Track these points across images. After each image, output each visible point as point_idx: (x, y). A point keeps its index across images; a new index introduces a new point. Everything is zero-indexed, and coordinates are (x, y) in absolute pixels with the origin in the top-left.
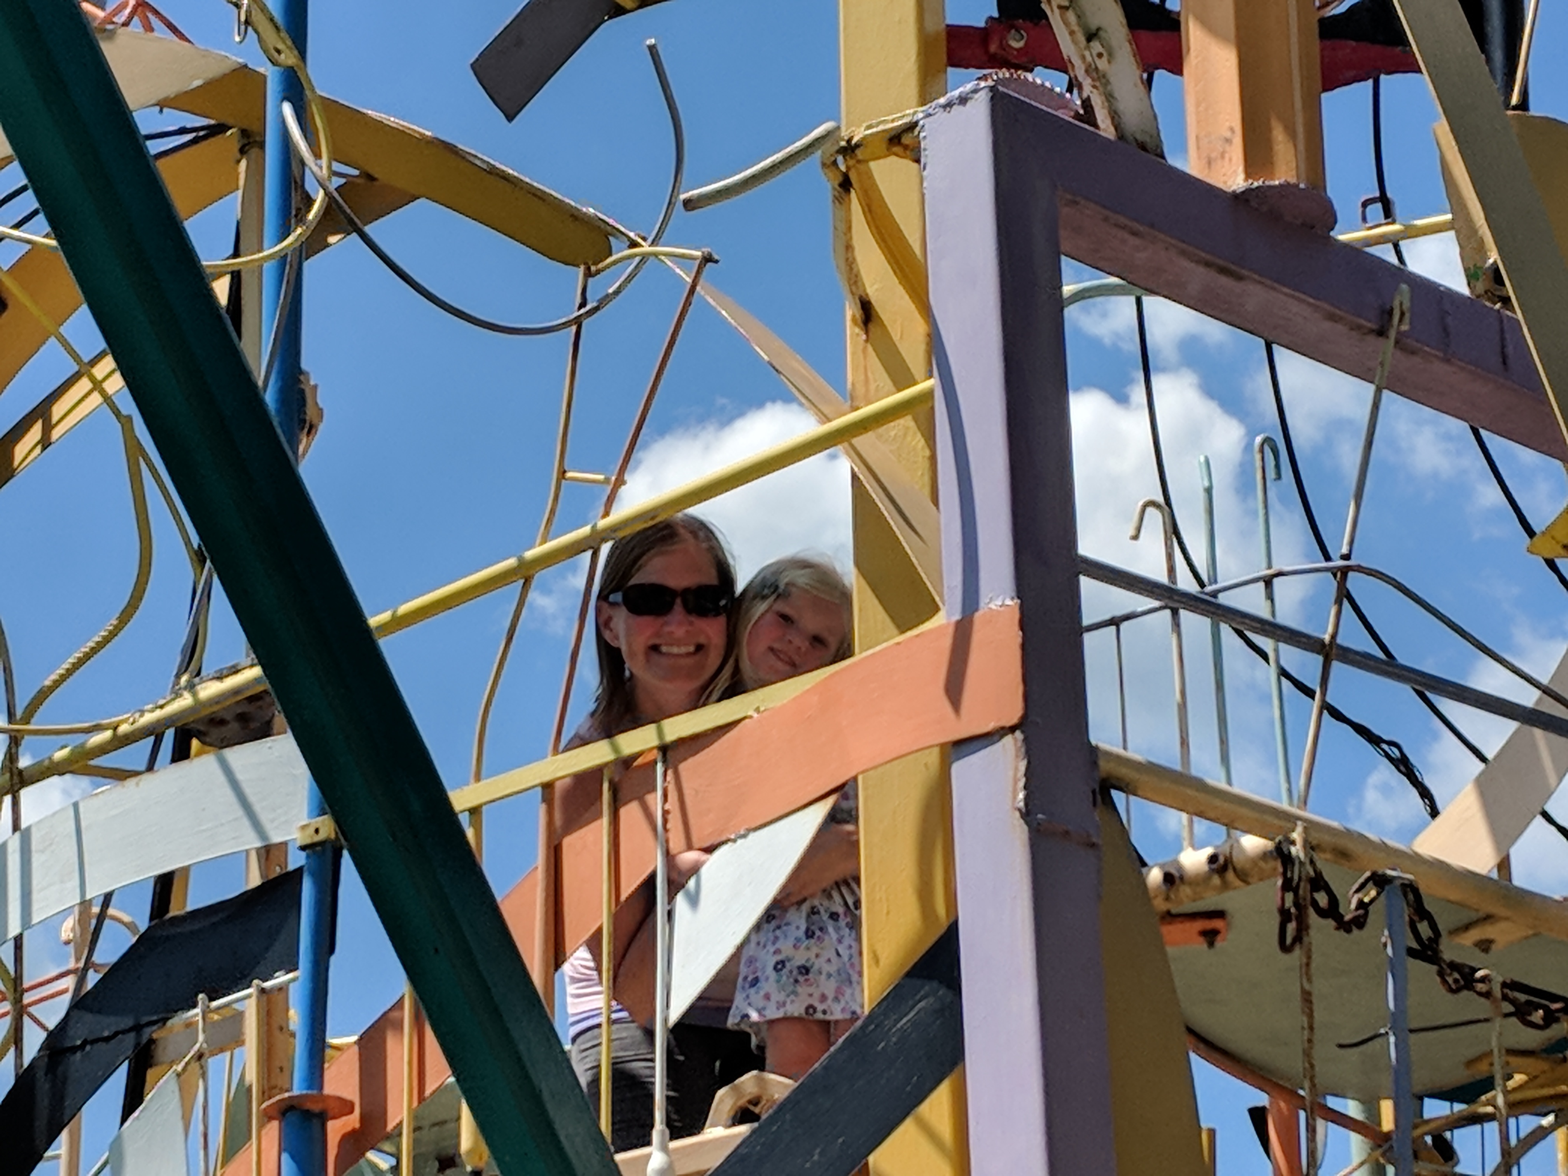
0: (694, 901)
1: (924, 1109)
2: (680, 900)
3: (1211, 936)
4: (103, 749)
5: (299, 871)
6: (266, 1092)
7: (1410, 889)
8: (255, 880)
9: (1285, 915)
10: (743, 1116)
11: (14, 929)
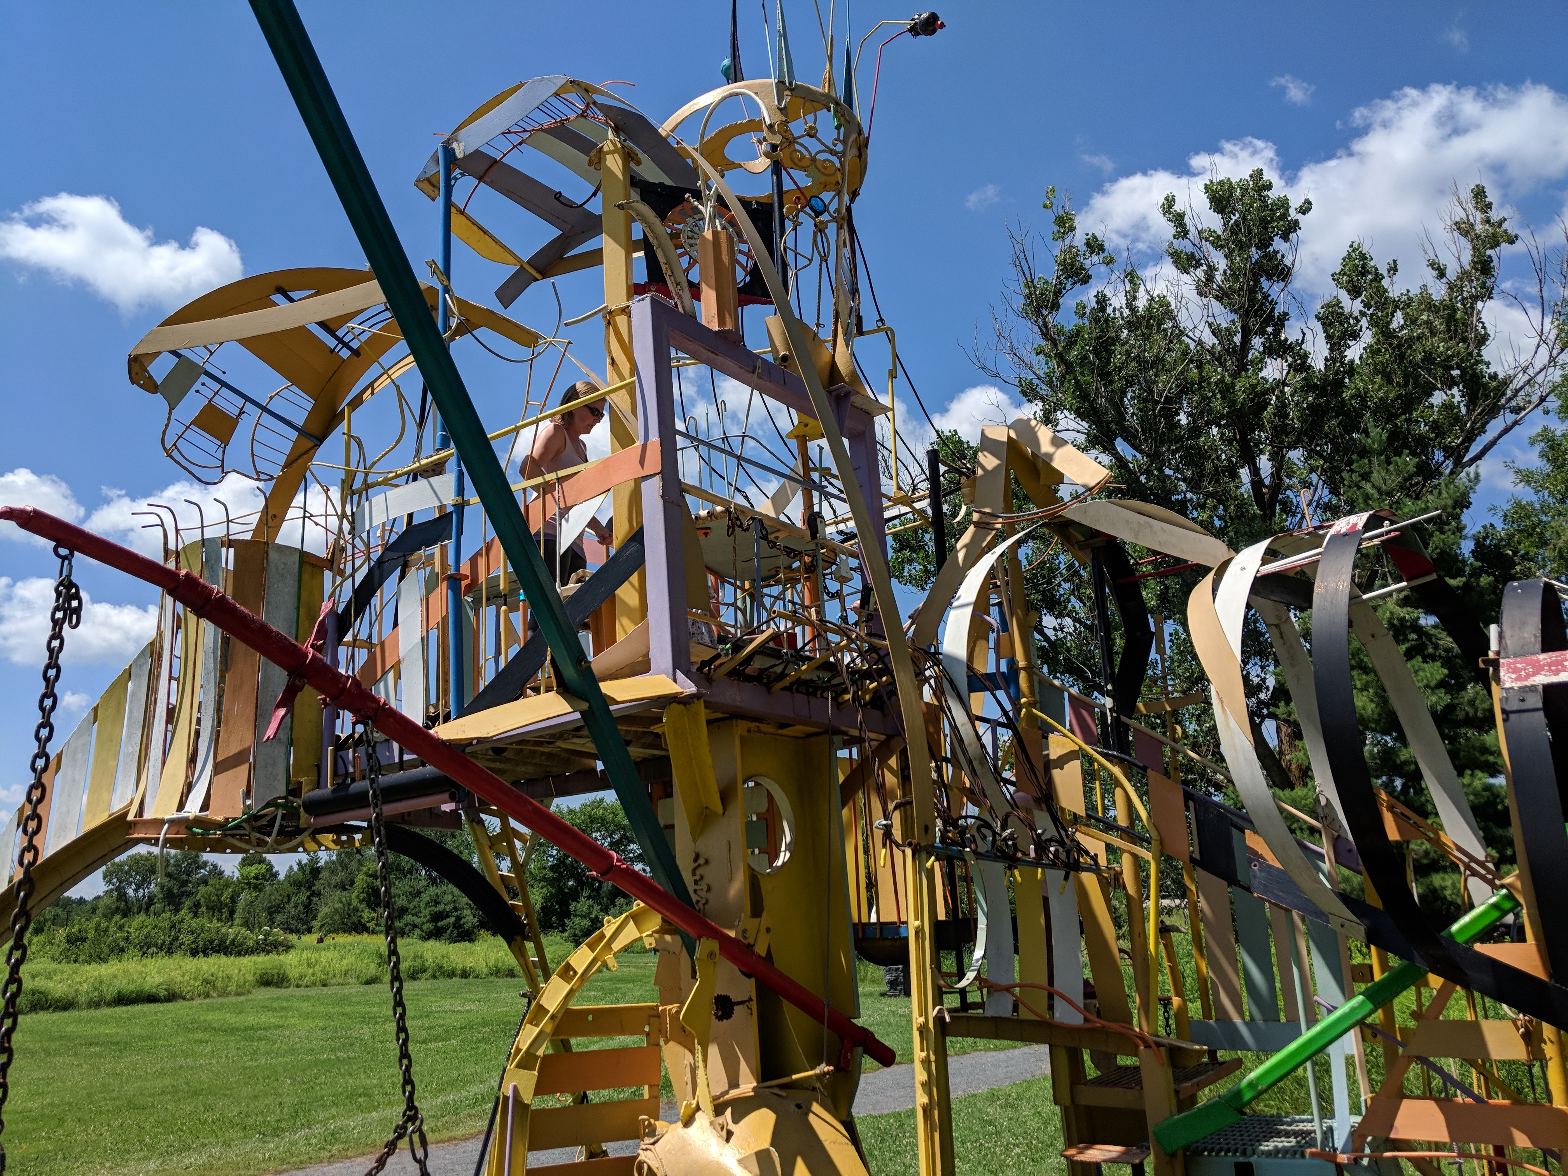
0: (567, 521)
1: (631, 578)
2: (563, 521)
3: (706, 534)
4: (392, 478)
5: (451, 513)
6: (443, 574)
7: (761, 521)
8: (437, 516)
9: (729, 527)
10: (578, 581)
11: (367, 528)
